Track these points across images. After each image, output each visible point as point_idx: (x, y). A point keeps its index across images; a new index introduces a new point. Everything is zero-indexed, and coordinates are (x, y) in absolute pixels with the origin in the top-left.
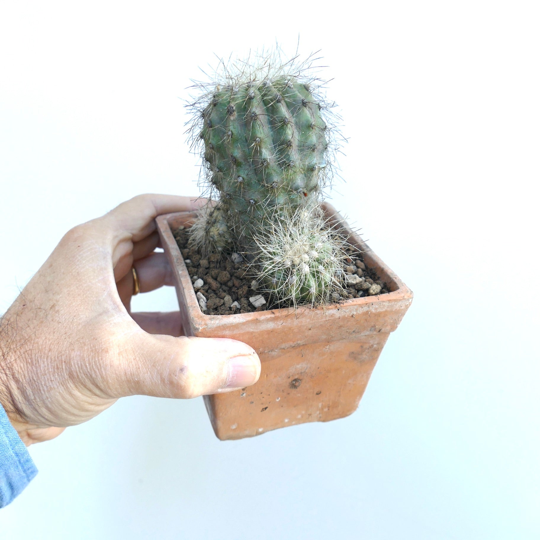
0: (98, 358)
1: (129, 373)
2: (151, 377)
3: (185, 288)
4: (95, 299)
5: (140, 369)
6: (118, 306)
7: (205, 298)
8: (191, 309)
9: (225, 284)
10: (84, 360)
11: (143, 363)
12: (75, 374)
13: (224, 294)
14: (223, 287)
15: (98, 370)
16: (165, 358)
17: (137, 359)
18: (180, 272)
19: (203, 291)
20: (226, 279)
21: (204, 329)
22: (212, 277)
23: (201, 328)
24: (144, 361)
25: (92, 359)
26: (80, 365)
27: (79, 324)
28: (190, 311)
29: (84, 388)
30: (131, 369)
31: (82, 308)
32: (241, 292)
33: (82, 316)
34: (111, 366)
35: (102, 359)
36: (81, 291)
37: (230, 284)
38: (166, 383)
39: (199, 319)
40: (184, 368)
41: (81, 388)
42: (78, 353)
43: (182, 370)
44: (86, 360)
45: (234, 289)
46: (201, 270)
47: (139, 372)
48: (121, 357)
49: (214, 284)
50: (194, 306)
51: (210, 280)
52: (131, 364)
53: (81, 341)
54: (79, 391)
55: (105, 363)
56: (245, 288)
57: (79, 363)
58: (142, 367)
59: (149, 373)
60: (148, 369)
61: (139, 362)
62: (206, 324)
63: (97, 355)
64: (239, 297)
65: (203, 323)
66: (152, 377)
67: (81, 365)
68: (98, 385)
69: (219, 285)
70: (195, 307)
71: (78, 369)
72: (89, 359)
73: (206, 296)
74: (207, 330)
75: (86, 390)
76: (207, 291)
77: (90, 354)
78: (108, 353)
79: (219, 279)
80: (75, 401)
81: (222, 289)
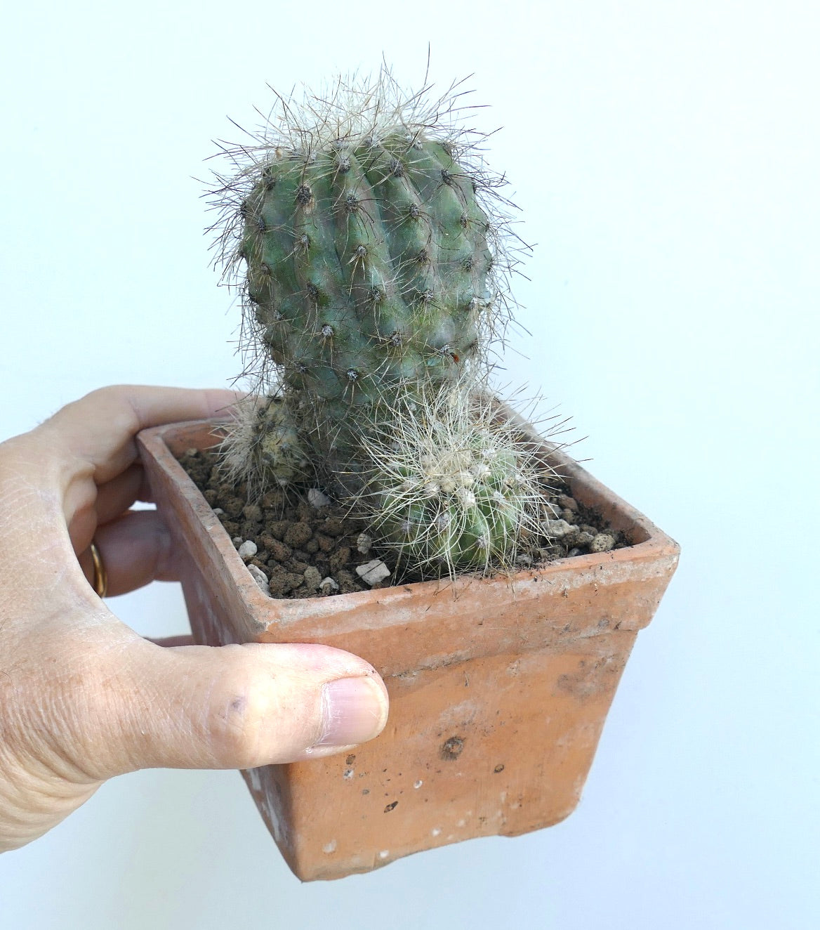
0: (63, 694)
1: (128, 721)
2: (172, 723)
3: (225, 555)
4: (38, 589)
5: (150, 710)
6: (88, 599)
7: (264, 575)
8: (244, 591)
9: (302, 547)
10: (34, 702)
11: (154, 698)
12: (16, 732)
13: (301, 566)
14: (299, 553)
15: (65, 719)
16: (198, 685)
17: (142, 691)
18: (209, 528)
19: (257, 562)
20: (302, 536)
21: (275, 625)
22: (274, 536)
23: (268, 624)
24: (157, 694)
25: (50, 700)
26: (25, 712)
27: (13, 637)
28: (243, 594)
29: (34, 760)
30: (132, 712)
31: (15, 607)
32: (337, 561)
33: (16, 622)
34: (90, 709)
35: (71, 696)
36: (8, 575)
37: (312, 546)
38: (204, 733)
39: (262, 606)
40: (239, 701)
41: (29, 760)
42: (20, 690)
43: (235, 705)
44: (37, 701)
45: (320, 557)
46: (247, 525)
47: (148, 716)
48: (110, 690)
49: (281, 550)
50: (249, 584)
51: (270, 541)
52: (130, 702)
53: (24, 668)
54: (25, 769)
55: (77, 705)
56: (344, 552)
57: (24, 708)
58: (153, 706)
59: (168, 717)
60: (167, 709)
61: (147, 697)
62: (278, 617)
63: (60, 689)
64: (334, 571)
65: (272, 614)
66: (175, 725)
67: (28, 712)
68: (66, 750)
69: (289, 550)
70: (250, 587)
71: (21, 722)
72: (44, 700)
73: (266, 572)
74: (280, 627)
75: (39, 764)
76: (266, 564)
77: (46, 690)
78: (83, 685)
79: (287, 538)
80: (17, 788)
81: (297, 558)
